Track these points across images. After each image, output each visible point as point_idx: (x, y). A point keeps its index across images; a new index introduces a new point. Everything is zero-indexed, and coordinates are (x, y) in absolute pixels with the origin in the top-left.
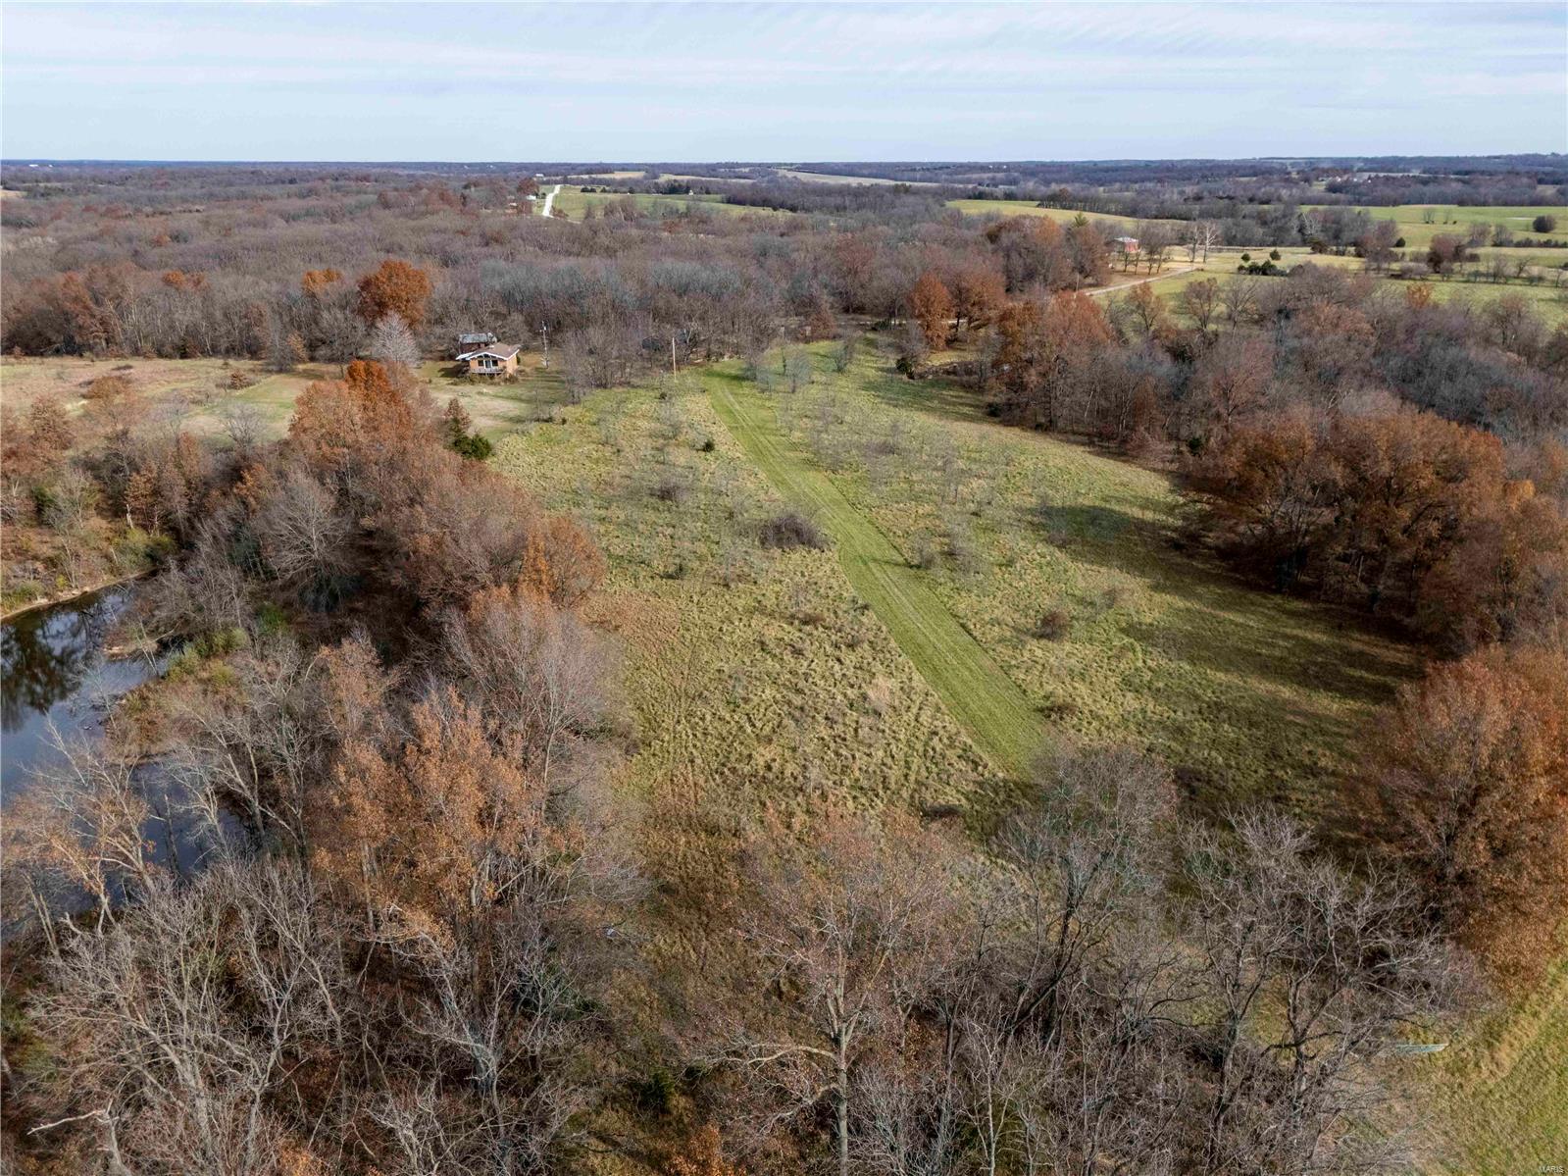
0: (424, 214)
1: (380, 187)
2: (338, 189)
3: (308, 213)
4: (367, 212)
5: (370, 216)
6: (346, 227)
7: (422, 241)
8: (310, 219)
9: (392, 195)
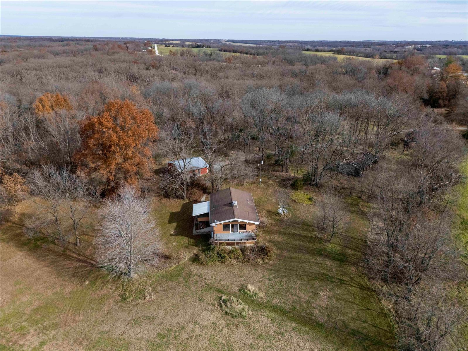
0: (113, 53)
1: (94, 44)
2: (78, 44)
3: (64, 52)
4: (88, 52)
5: (90, 54)
6: (79, 59)
7: (116, 66)
8: (65, 55)
9: (99, 46)
